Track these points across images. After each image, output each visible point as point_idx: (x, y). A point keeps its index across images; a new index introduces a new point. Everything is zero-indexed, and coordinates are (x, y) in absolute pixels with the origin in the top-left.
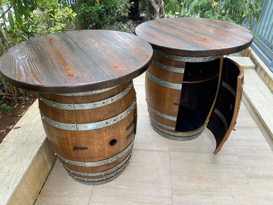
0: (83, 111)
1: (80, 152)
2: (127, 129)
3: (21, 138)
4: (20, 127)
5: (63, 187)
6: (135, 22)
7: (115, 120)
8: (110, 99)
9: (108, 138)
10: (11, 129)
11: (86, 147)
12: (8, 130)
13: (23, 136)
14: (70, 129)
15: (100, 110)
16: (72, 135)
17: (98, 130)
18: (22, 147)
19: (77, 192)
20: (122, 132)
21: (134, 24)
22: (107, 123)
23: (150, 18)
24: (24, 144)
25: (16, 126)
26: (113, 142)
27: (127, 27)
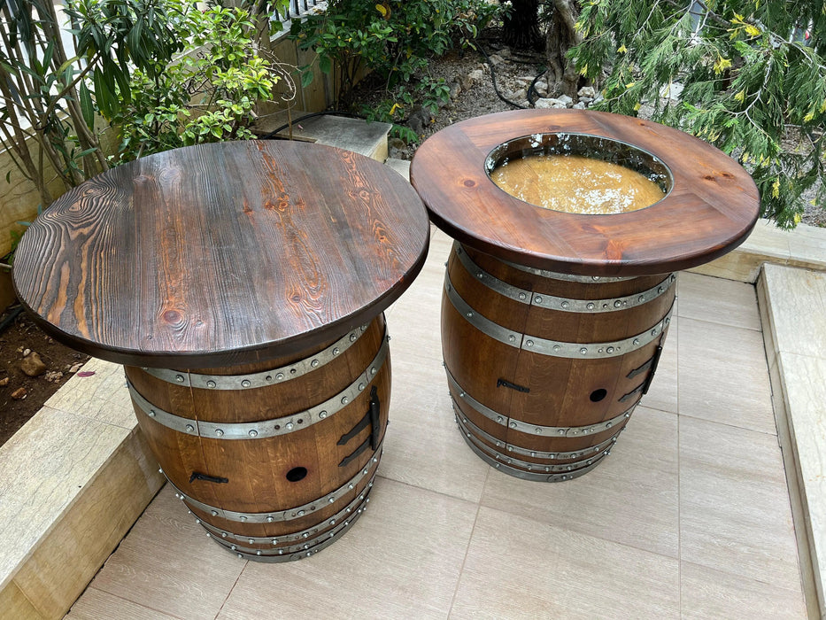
0: (214, 394)
1: (209, 484)
2: (343, 440)
3: (86, 406)
4: (93, 373)
5: (173, 547)
6: (519, 56)
7: (300, 421)
8: (288, 368)
9: (281, 461)
10: (73, 374)
11: (224, 476)
12: (67, 376)
13: (92, 400)
14: (181, 431)
15: (259, 393)
16: (187, 444)
17: (252, 443)
18: (84, 430)
19: (203, 570)
20: (326, 451)
21: (513, 62)
22: (277, 427)
23: (555, 55)
24: (89, 422)
25: (84, 369)
26: (296, 474)
27: (487, 73)
